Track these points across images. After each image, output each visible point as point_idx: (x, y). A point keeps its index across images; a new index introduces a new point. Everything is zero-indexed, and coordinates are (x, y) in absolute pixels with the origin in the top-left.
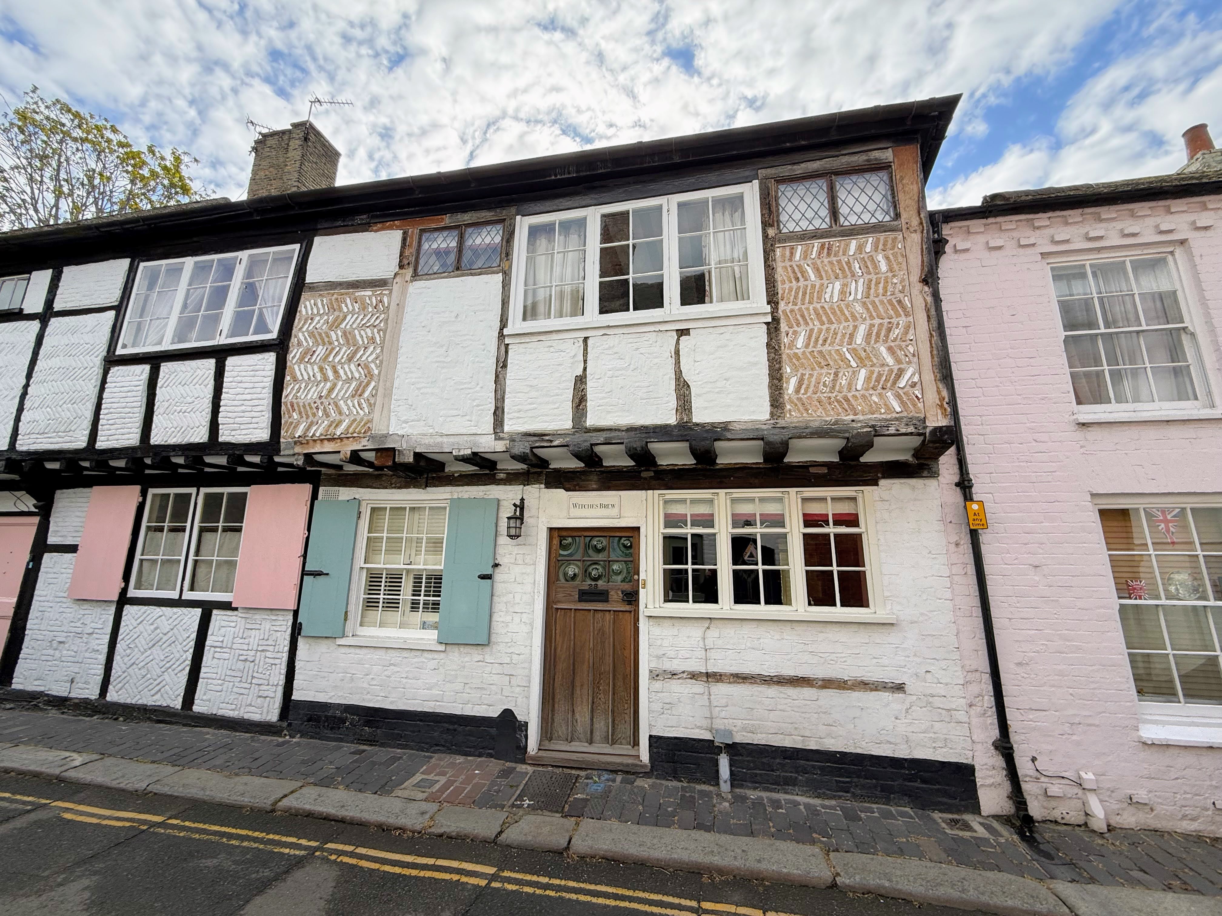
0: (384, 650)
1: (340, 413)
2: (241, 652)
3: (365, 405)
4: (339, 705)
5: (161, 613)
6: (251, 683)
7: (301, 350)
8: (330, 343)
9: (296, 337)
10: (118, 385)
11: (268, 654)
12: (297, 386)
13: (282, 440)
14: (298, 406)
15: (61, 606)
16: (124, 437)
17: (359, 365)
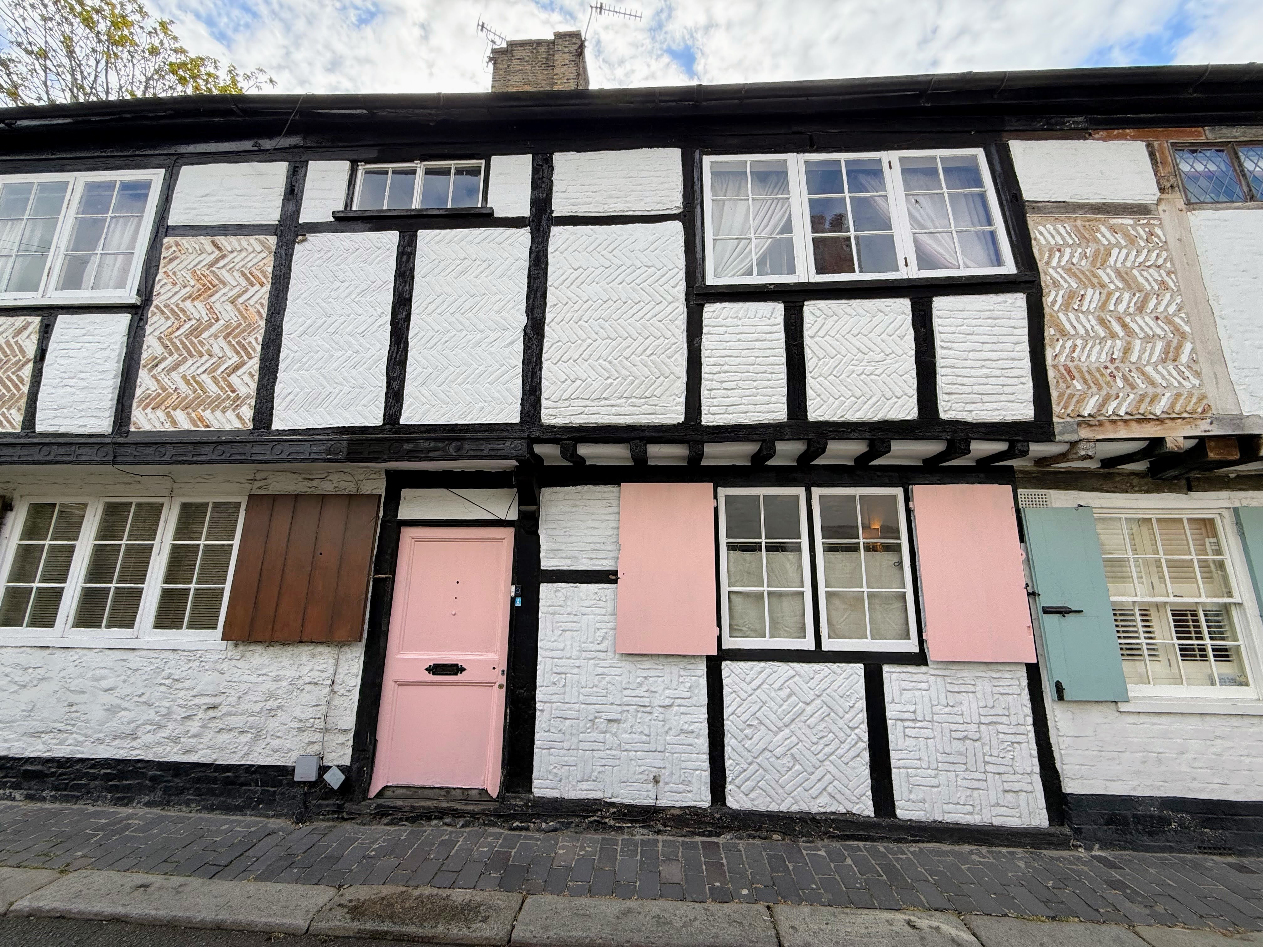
0: (1198, 718)
1: (1153, 384)
2: (954, 727)
3: (1187, 374)
4: (1151, 798)
5: (791, 672)
6: (985, 772)
7: (1061, 293)
8: (1103, 286)
9: (1046, 274)
10: (730, 330)
11: (1000, 728)
12: (1069, 344)
13: (1055, 419)
14: (1080, 371)
15: (596, 665)
16: (758, 408)
17: (1157, 318)
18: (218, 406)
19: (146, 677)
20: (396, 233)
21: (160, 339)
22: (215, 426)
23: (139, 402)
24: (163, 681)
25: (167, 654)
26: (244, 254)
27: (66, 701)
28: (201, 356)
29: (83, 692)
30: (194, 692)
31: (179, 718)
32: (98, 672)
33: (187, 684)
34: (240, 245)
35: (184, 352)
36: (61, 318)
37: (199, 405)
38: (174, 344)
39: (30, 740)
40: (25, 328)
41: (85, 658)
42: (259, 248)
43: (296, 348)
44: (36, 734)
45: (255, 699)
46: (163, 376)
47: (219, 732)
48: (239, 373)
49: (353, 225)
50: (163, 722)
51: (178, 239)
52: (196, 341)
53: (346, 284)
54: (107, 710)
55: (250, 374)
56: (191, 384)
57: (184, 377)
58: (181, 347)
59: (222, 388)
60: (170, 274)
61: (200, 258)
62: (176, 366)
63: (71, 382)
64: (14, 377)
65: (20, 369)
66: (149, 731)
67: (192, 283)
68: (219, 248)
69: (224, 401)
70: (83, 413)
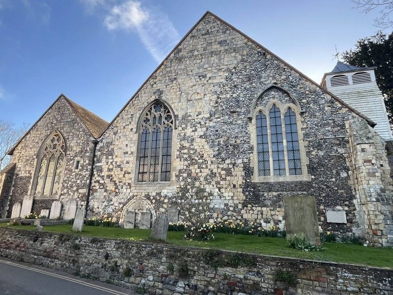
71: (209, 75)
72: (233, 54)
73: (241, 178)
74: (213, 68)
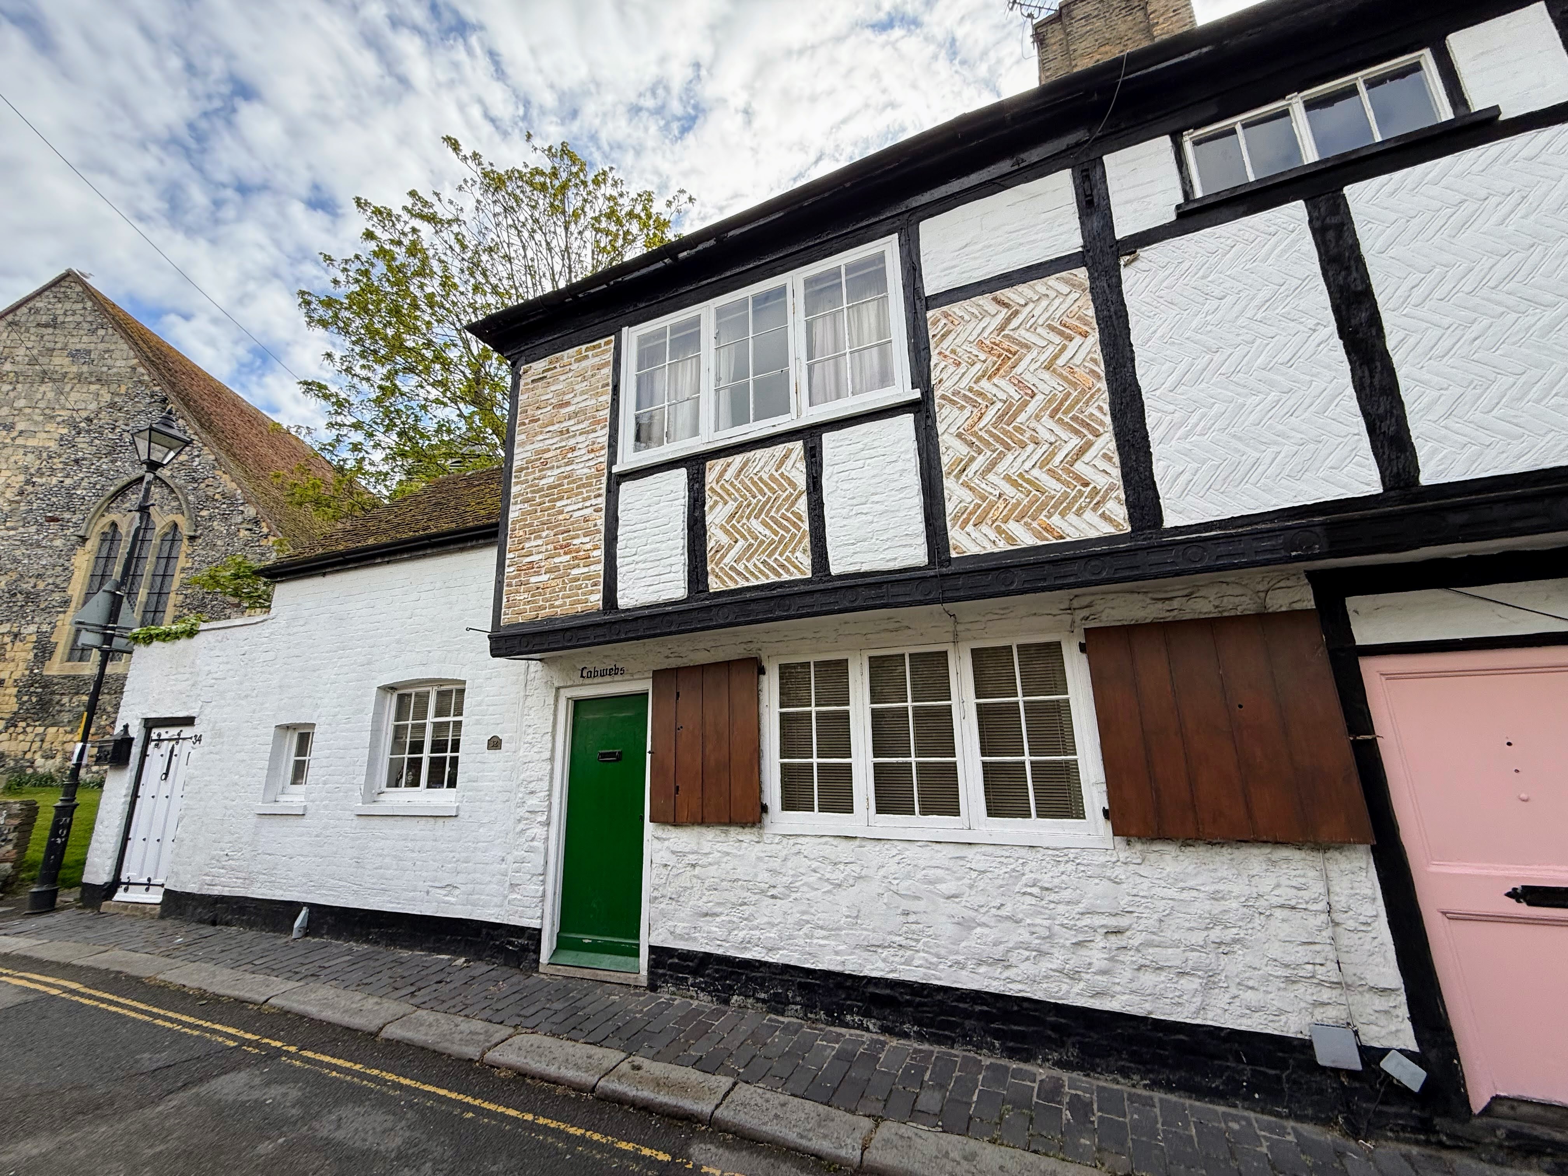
18: (1069, 508)
19: (1001, 882)
20: (1301, 203)
21: (959, 436)
22: (1073, 535)
23: (953, 519)
24: (1029, 890)
25: (1023, 852)
26: (1044, 303)
27: (898, 907)
28: (1023, 446)
29: (918, 898)
30: (1080, 908)
31: (1068, 943)
32: (931, 872)
33: (1066, 895)
34: (1036, 292)
35: (998, 446)
36: (826, 437)
37: (1040, 510)
38: (980, 438)
39: (866, 954)
40: (786, 457)
41: (907, 853)
42: (1065, 289)
43: (1171, 408)
44: (872, 948)
45: (1187, 925)
46: (977, 481)
47: (1139, 969)
48: (1087, 457)
49: (1213, 215)
50: (1045, 947)
51: (945, 308)
52: (1010, 428)
53: (1230, 300)
54: (958, 924)
55: (1105, 456)
56: (1021, 485)
57: (1008, 478)
58: (991, 440)
59: (1067, 484)
60: (947, 353)
61: (982, 324)
62: (992, 465)
63: (865, 509)
64: (789, 515)
65: (793, 504)
66: (1027, 959)
67: (982, 357)
68: (1006, 306)
69: (1075, 499)
70: (889, 544)
71: (20, 426)
72: (93, 388)
73: (22, 665)
74: (37, 411)
